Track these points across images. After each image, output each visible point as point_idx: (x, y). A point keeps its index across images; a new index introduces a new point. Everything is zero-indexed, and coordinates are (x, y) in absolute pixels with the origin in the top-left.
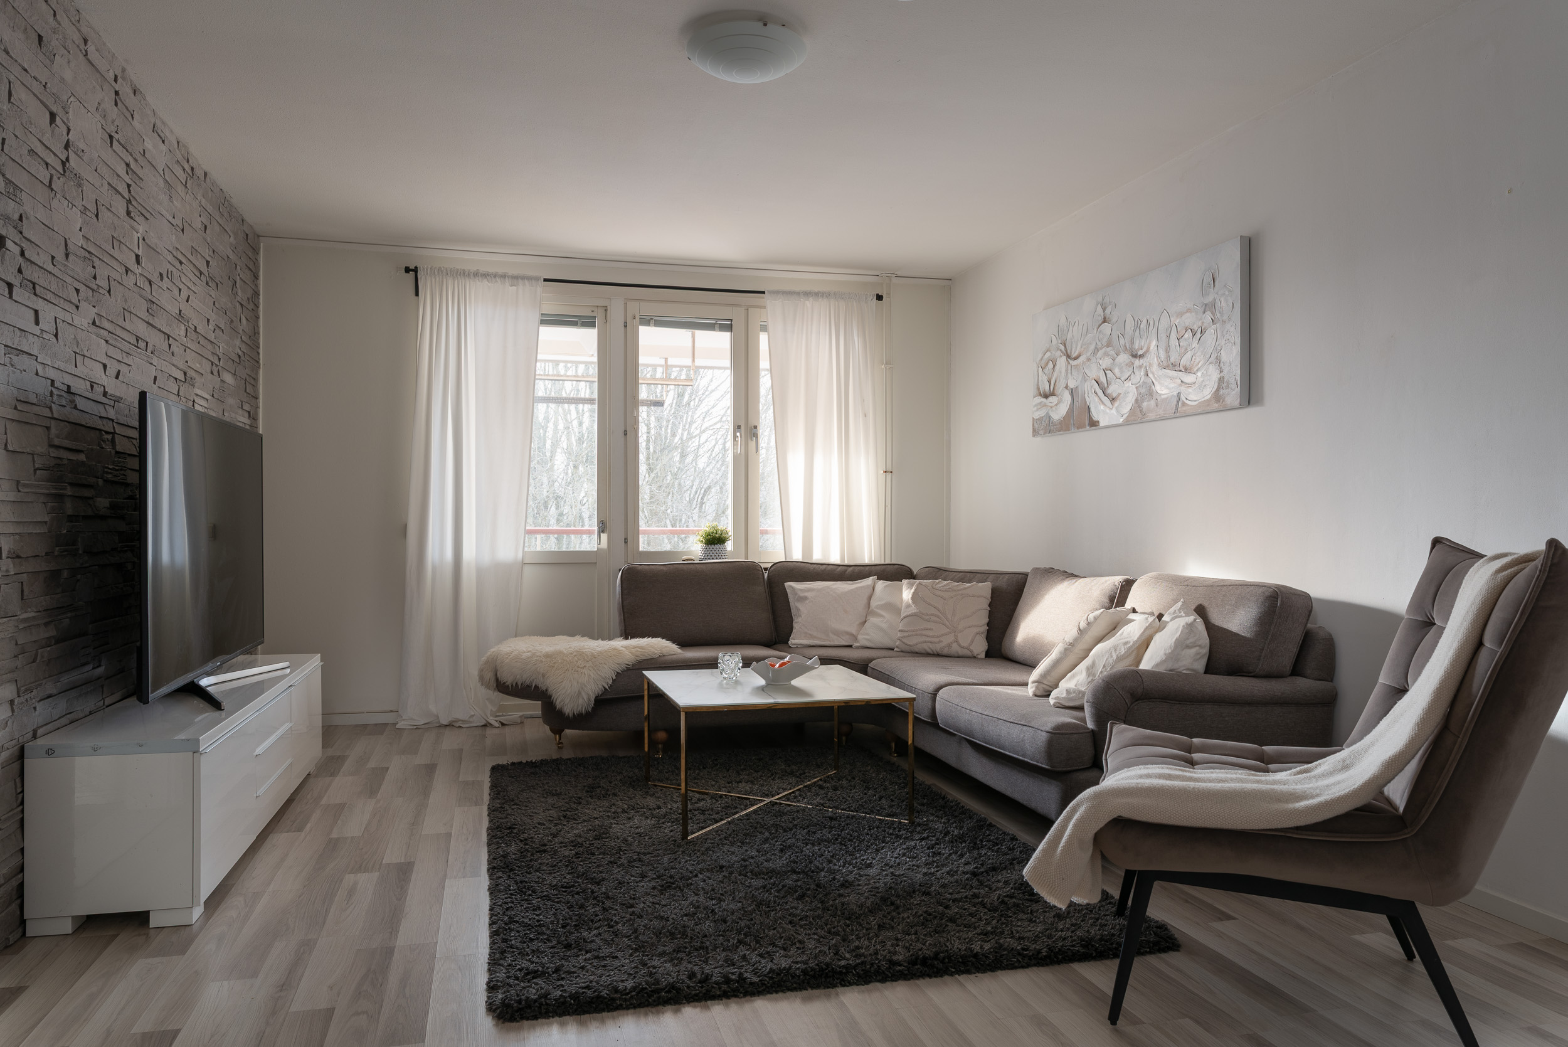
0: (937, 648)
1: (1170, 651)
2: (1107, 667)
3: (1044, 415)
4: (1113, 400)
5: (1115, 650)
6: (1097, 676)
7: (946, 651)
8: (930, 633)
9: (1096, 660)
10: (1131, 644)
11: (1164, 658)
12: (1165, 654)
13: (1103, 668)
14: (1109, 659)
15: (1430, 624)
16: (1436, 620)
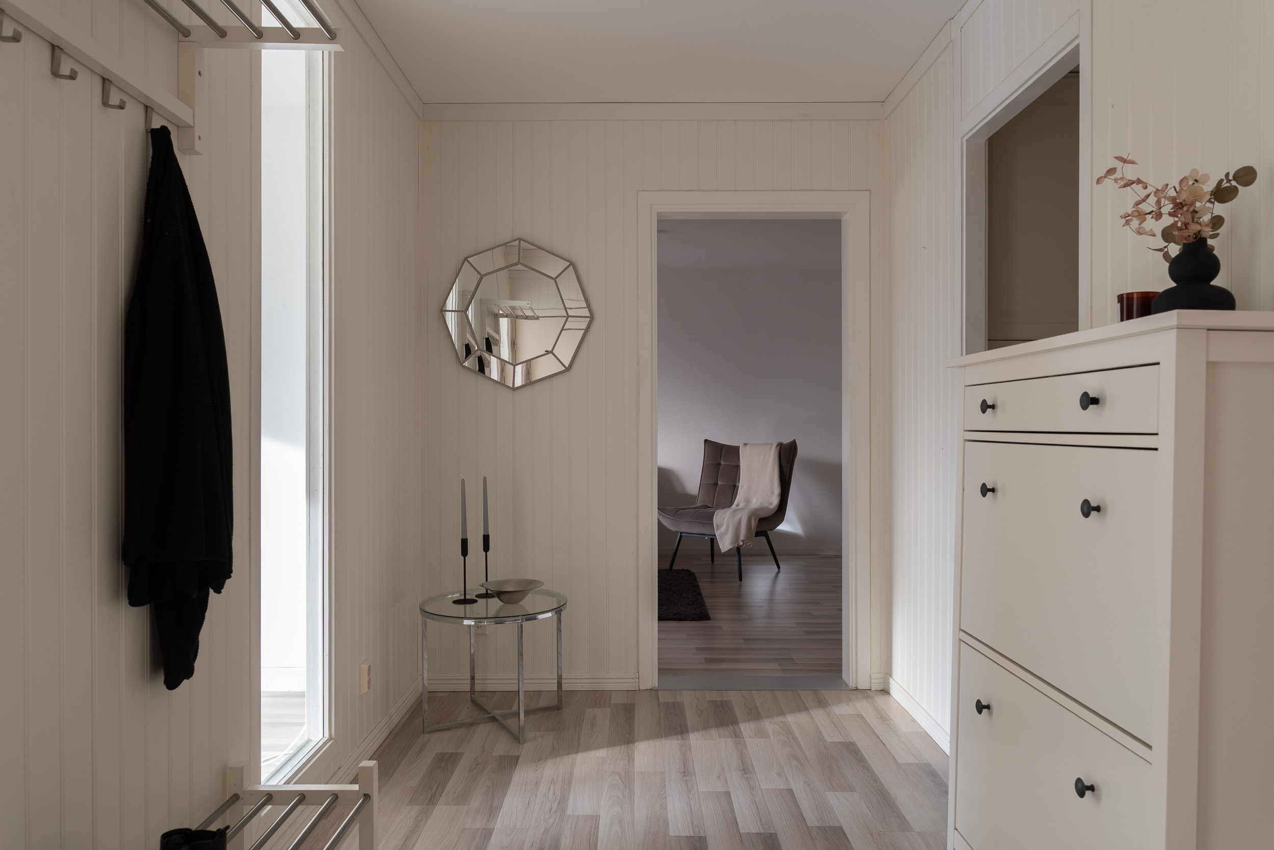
15: (719, 464)
16: (723, 463)
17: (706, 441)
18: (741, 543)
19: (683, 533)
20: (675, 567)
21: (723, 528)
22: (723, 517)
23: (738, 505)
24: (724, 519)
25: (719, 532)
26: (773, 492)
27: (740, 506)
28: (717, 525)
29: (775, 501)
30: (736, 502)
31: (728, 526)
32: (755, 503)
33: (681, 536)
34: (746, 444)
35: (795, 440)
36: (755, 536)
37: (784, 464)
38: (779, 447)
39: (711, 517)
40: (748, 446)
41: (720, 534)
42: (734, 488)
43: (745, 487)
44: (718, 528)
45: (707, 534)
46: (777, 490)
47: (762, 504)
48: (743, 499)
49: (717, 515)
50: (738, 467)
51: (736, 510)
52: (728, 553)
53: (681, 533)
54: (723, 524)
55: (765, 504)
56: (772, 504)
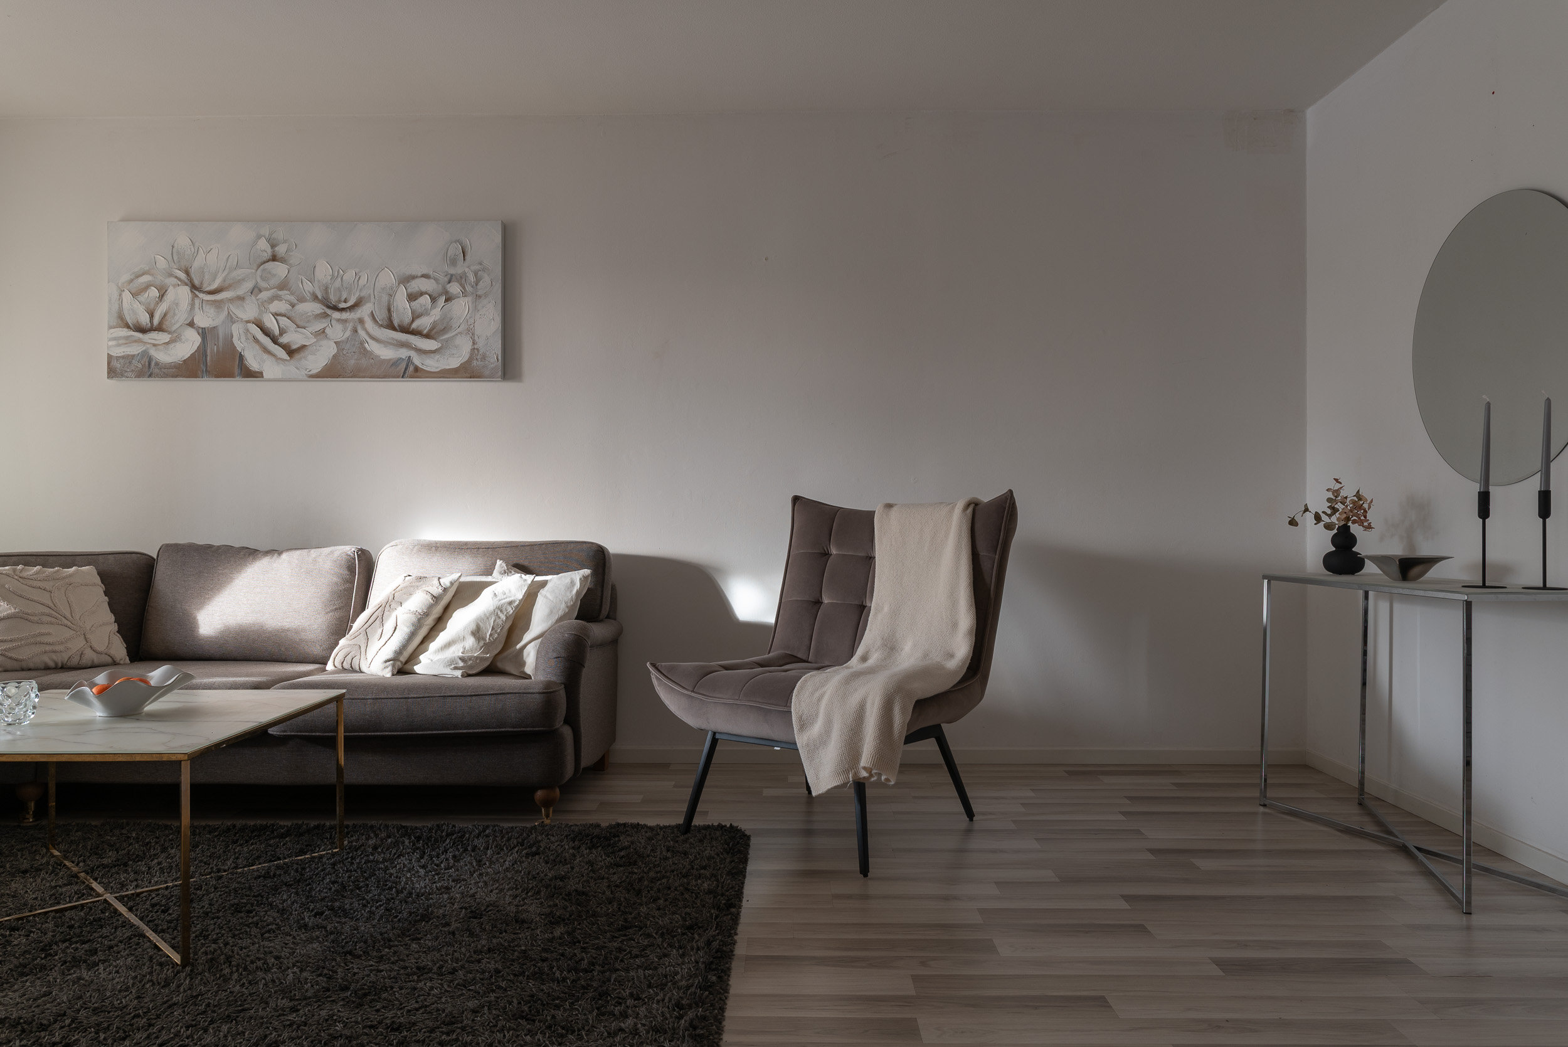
0: (62, 658)
1: (572, 603)
2: (496, 629)
3: (137, 353)
4: (291, 352)
5: (501, 611)
6: (487, 639)
7: (75, 661)
8: (46, 639)
9: (481, 624)
10: (517, 603)
11: (567, 611)
12: (567, 607)
13: (492, 630)
14: (497, 621)
15: (826, 555)
16: (834, 551)
17: (796, 499)
18: (864, 774)
19: (719, 733)
20: (697, 821)
21: (817, 728)
22: (817, 695)
23: (864, 659)
24: (819, 700)
25: (805, 738)
26: (955, 625)
27: (871, 662)
28: (800, 718)
29: (961, 648)
30: (860, 651)
31: (829, 723)
32: (908, 657)
33: (714, 741)
34: (889, 506)
35: (1011, 492)
36: (905, 744)
37: (983, 553)
38: (970, 510)
39: (783, 695)
40: (895, 508)
41: (807, 745)
42: (861, 611)
43: (886, 609)
44: (803, 727)
45: (776, 738)
46: (966, 620)
47: (926, 655)
48: (879, 643)
49: (802, 688)
50: (870, 560)
51: (857, 675)
52: (830, 796)
53: (715, 733)
54: (817, 715)
55: (936, 657)
56: (951, 656)
